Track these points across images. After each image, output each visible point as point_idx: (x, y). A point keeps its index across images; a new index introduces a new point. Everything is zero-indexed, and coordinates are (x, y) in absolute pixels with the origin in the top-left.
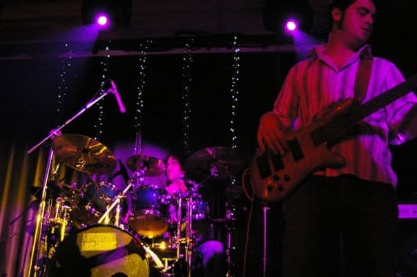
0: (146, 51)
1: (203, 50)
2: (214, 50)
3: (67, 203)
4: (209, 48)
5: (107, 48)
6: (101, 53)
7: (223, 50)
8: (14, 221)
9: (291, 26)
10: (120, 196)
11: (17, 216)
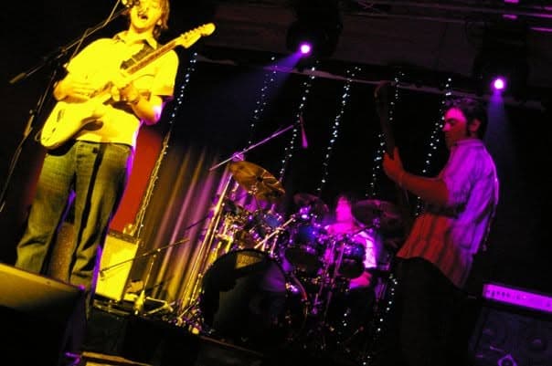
0: (352, 78)
1: (413, 87)
2: (424, 89)
3: (236, 223)
4: (419, 85)
5: (313, 69)
6: (306, 72)
7: (435, 90)
8: (190, 228)
9: (499, 84)
10: (279, 228)
11: (195, 222)
